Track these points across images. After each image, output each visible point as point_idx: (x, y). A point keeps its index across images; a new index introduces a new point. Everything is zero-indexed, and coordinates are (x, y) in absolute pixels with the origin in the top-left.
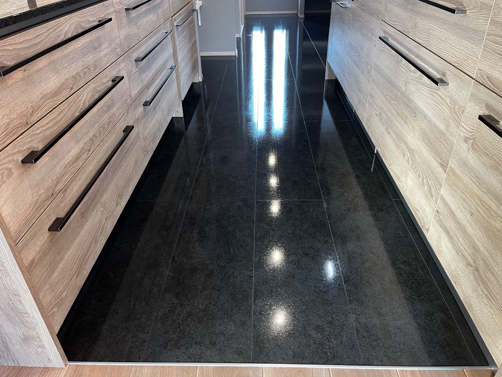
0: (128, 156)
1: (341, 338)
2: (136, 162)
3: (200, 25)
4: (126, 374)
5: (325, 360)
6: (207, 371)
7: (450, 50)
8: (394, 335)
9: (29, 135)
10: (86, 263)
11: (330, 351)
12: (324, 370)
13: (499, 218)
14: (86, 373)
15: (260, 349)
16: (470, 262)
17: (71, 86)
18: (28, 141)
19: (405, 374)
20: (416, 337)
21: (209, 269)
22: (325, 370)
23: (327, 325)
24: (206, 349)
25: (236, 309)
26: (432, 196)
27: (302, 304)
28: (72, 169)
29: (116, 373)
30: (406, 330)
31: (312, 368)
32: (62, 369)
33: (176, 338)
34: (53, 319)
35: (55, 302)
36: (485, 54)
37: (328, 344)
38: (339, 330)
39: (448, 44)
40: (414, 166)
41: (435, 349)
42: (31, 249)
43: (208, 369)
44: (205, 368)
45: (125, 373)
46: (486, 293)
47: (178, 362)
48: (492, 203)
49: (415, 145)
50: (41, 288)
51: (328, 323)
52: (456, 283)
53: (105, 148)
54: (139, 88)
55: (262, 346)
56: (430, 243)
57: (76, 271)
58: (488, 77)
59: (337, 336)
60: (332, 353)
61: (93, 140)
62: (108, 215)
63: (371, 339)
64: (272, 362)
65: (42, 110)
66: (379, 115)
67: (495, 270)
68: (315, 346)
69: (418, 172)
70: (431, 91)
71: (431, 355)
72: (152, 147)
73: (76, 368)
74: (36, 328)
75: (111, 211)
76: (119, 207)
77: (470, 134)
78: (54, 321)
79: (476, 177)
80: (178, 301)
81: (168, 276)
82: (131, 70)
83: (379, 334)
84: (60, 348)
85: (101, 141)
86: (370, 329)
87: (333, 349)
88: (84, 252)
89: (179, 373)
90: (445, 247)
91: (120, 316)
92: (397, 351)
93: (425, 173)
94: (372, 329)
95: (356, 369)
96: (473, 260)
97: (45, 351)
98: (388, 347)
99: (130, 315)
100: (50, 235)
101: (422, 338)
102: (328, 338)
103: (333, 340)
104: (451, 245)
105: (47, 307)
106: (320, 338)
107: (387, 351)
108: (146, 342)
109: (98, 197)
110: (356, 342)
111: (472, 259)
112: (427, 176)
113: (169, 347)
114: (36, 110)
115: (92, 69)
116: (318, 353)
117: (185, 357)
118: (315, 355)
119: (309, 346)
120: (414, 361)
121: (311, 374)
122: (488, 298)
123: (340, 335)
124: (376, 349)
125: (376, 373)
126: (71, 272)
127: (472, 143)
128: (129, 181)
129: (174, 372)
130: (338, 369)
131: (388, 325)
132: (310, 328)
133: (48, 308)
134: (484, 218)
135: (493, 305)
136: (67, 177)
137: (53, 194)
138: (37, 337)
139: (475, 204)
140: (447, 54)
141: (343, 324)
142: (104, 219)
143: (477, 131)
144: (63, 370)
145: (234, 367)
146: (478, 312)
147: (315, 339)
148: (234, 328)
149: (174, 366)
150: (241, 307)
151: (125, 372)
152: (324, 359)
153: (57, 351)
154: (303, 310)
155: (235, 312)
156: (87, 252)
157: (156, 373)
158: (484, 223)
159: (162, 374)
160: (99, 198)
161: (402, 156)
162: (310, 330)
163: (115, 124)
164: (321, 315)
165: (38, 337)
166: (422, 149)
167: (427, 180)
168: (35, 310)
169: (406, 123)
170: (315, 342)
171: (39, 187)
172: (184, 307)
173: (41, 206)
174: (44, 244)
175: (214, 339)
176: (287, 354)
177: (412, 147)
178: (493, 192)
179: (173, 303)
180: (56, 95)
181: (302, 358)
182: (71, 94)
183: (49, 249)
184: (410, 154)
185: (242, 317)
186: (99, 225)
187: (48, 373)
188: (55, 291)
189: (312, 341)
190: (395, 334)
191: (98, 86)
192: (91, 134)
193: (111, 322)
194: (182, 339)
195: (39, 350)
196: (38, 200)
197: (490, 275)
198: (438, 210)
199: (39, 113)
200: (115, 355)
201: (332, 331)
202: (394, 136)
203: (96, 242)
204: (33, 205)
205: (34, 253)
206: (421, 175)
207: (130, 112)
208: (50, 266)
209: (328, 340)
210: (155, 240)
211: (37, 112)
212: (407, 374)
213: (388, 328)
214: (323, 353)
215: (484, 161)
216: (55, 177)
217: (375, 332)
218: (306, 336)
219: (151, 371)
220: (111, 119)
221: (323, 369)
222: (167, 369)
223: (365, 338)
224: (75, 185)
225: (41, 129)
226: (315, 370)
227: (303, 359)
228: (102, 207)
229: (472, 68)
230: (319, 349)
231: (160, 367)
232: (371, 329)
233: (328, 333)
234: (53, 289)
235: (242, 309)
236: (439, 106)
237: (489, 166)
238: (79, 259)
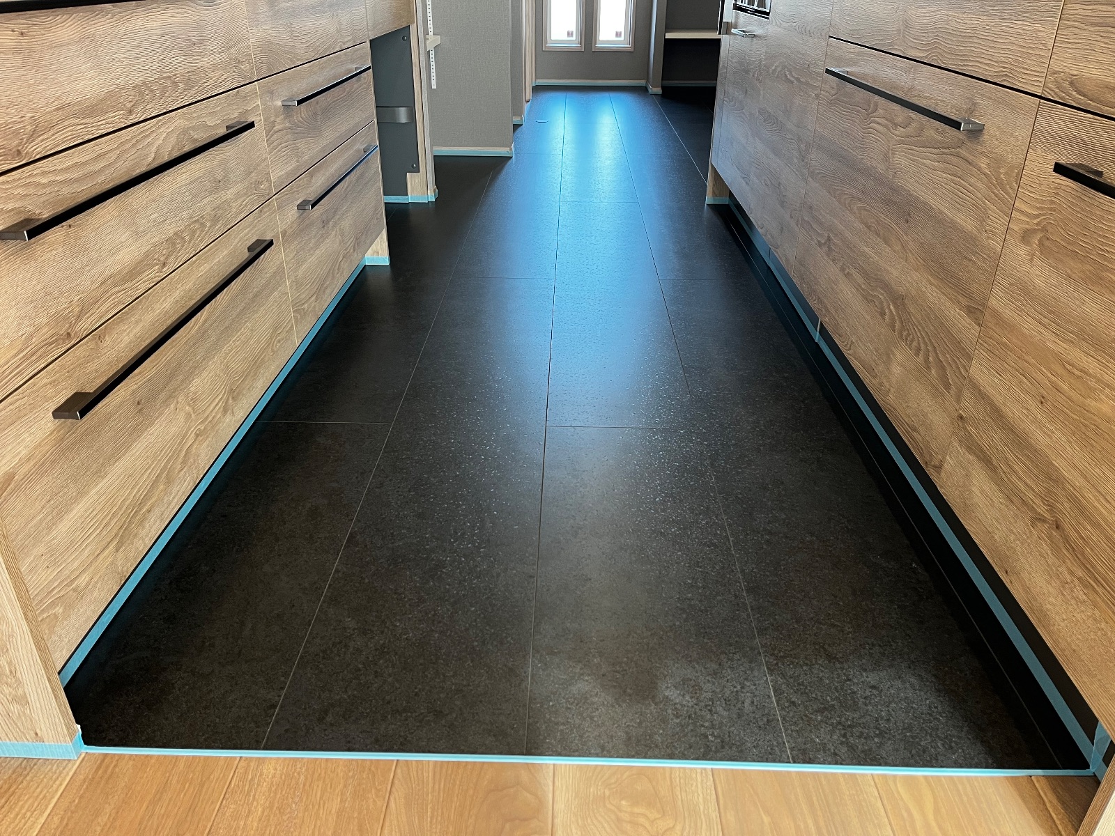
0: (255, 309)
1: (739, 705)
2: (276, 329)
3: (434, 87)
4: (222, 775)
5: (702, 750)
6: (420, 772)
7: (983, 51)
8: (863, 702)
9: (21, 181)
10: (141, 523)
11: (713, 733)
12: (699, 771)
13: (1107, 390)
14: (125, 771)
15: (549, 726)
16: (1039, 514)
17: (129, 105)
18: (18, 193)
19: (891, 783)
20: (914, 706)
21: (433, 560)
22: (702, 773)
23: (707, 678)
24: (418, 724)
25: (492, 643)
26: (947, 386)
27: (650, 633)
28: (119, 292)
29: (197, 774)
30: (893, 691)
31: (671, 768)
32: (67, 762)
33: (348, 700)
34: (52, 632)
35: (59, 592)
36: (1065, 35)
37: (709, 716)
38: (735, 690)
39: (979, 41)
40: (905, 333)
41: (962, 731)
42: (8, 445)
43: (420, 767)
44: (414, 763)
45: (221, 773)
46: (1080, 573)
47: (349, 750)
48: (1090, 360)
49: (907, 285)
50: (27, 546)
51: (710, 674)
52: (1007, 572)
53: (202, 271)
54: (289, 168)
55: (553, 719)
56: (946, 495)
57: (116, 535)
58: (1071, 83)
59: (729, 701)
60: (719, 736)
61: (174, 244)
62: (203, 428)
63: (811, 708)
64: (577, 753)
65: (56, 135)
66: (825, 243)
67: (1101, 513)
68: (678, 721)
69: (915, 344)
70: (944, 153)
71: (953, 744)
72: (315, 306)
73: (103, 761)
74: (8, 647)
75: (210, 419)
76: (228, 418)
77: (1036, 221)
78: (55, 638)
79: (1051, 312)
80: (358, 623)
81: (337, 571)
82: (272, 119)
83: (828, 698)
84: (65, 708)
85: (194, 253)
86: (806, 688)
87: (720, 728)
88: (138, 496)
89: (351, 774)
90: (979, 495)
91: (217, 652)
92: (872, 734)
93: (930, 341)
94: (811, 687)
95: (774, 771)
96: (1049, 505)
97: (28, 711)
98: (849, 726)
99: (240, 651)
100: (58, 429)
101: (930, 707)
102: (709, 705)
103: (720, 709)
104: (995, 487)
105: (40, 598)
106: (690, 705)
107: (848, 734)
108: (274, 707)
109: (181, 377)
110: (774, 715)
111: (1044, 504)
112: (936, 345)
113: (329, 719)
114: (41, 131)
115: (181, 86)
116: (685, 736)
117: (368, 741)
118: (679, 740)
119: (664, 720)
120: (912, 756)
121: (668, 779)
122: (1086, 585)
123: (737, 699)
124: (822, 730)
125: (823, 779)
126: (105, 533)
127: (1040, 241)
128: (256, 365)
129: (339, 771)
130: (732, 770)
131: (849, 680)
132: (667, 683)
133: (41, 601)
134: (1072, 401)
135: (1098, 599)
136: (106, 308)
137: (69, 334)
138: (11, 672)
139: (1049, 375)
140: (979, 62)
141: (744, 677)
142: (193, 435)
143: (1051, 209)
144: (70, 765)
145: (484, 763)
146: (1062, 624)
147: (678, 706)
148: (487, 682)
149: (338, 759)
150: (506, 637)
151: (219, 771)
152: (699, 749)
153: (56, 711)
154: (651, 645)
155: (491, 648)
156: (147, 497)
157: (296, 774)
158: (1071, 411)
159: (309, 776)
160: (182, 381)
161: (878, 316)
162: (667, 687)
163: (229, 227)
164: (693, 658)
165: (13, 673)
166: (924, 289)
167: (937, 354)
168: (10, 600)
169: (887, 242)
170: (677, 713)
171: (35, 307)
172: (369, 636)
173: (39, 353)
174: (39, 445)
175: (439, 703)
176: (612, 737)
177: (902, 291)
178: (1091, 335)
179: (345, 628)
180: (92, 112)
181: (646, 746)
182: (128, 123)
183: (53, 462)
184: (896, 307)
185: (506, 659)
186: (179, 443)
187: (33, 771)
188: (61, 564)
189: (670, 711)
190: (865, 698)
191: (193, 128)
192: (170, 229)
193: (193, 666)
194: (361, 703)
195: (15, 708)
196: (31, 336)
197: (1089, 528)
198: (963, 414)
199: (48, 138)
200: (198, 735)
201: (718, 690)
202: (860, 279)
203: (169, 481)
204: (19, 345)
205: (14, 457)
206: (922, 346)
207: (266, 212)
208: (52, 502)
209: (709, 710)
210: (310, 501)
211: (45, 136)
212: (896, 785)
213: (850, 685)
214: (696, 736)
215: (1069, 271)
216: (78, 297)
217: (819, 694)
218: (657, 700)
219: (283, 768)
220: (221, 212)
221: (695, 769)
222: (323, 766)
223: (796, 706)
224: (125, 331)
225: (51, 178)
226: (678, 772)
227: (651, 748)
228: (189, 405)
229: (1036, 74)
230: (686, 728)
231: (305, 761)
232: (809, 688)
233: (709, 695)
234: (55, 559)
235: (508, 642)
236: (962, 181)
237: (1081, 278)
238: (124, 508)
